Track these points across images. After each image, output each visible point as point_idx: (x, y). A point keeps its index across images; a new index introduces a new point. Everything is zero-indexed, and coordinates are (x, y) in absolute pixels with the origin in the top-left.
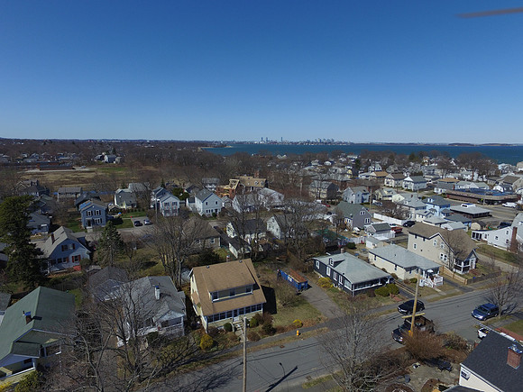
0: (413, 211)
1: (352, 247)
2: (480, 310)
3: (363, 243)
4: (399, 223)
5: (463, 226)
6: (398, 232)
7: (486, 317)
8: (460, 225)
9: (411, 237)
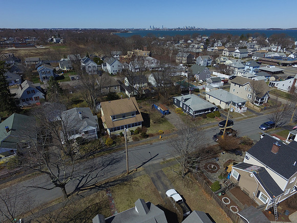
0: (236, 70)
1: (197, 91)
2: (265, 125)
3: (204, 89)
4: (227, 77)
5: (265, 78)
6: (226, 82)
7: (267, 129)
8: (263, 78)
9: (232, 85)
